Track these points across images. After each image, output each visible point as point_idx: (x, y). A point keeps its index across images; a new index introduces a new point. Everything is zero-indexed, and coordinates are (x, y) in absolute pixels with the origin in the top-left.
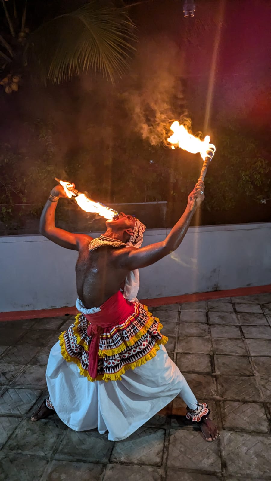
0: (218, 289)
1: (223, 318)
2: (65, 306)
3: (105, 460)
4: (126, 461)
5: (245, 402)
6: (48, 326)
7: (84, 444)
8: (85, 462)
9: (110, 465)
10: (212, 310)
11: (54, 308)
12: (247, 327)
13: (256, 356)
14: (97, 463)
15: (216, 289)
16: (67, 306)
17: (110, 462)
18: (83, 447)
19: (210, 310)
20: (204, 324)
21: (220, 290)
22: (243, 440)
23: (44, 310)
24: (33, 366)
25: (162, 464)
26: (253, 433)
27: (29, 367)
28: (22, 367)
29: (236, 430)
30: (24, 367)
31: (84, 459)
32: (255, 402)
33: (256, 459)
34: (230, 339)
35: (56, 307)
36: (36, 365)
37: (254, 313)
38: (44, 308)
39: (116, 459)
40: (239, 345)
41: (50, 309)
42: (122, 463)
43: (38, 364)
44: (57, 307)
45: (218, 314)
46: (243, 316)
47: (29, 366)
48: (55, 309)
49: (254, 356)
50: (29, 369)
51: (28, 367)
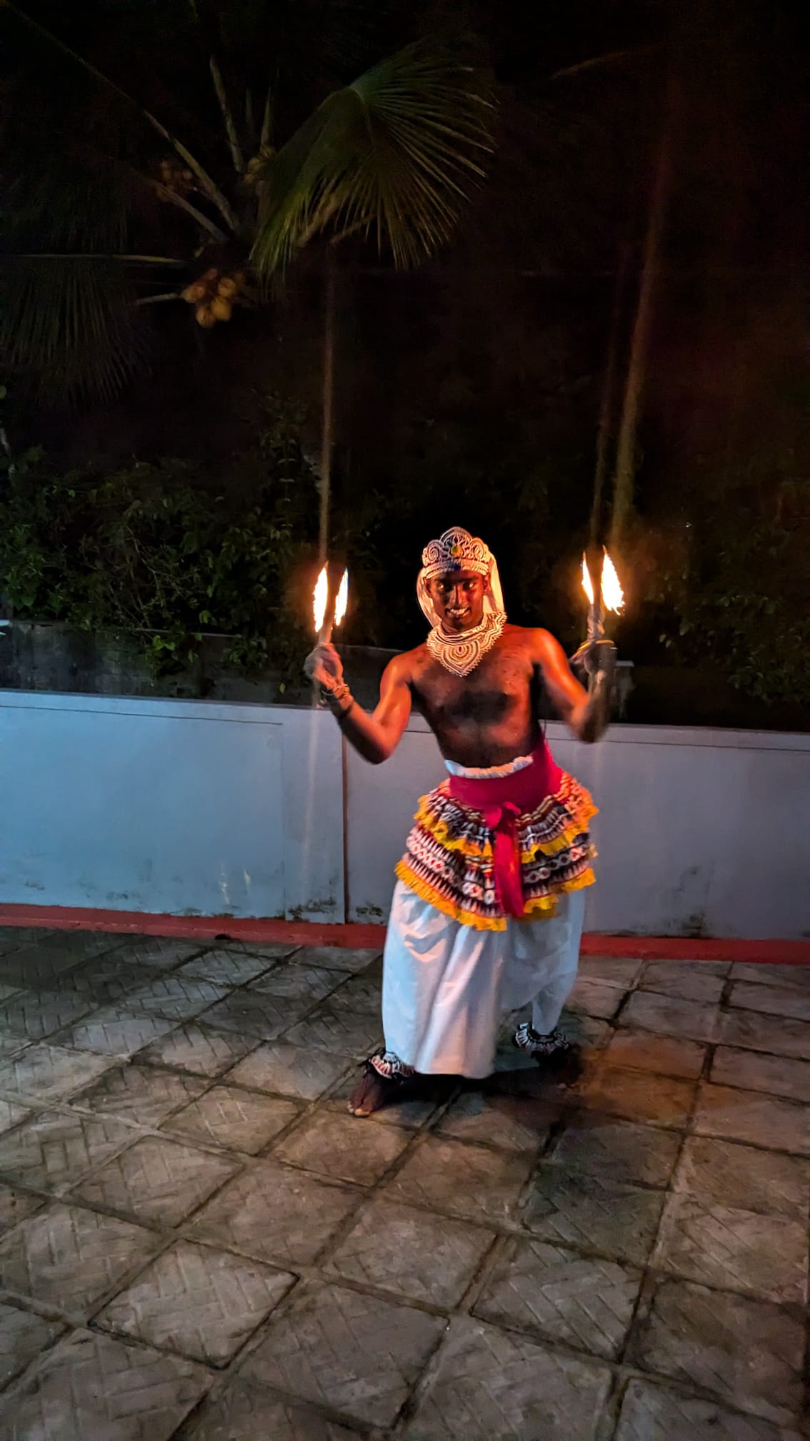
0: (703, 933)
1: (669, 1014)
2: (226, 914)
3: (78, 1317)
4: (134, 1332)
5: (588, 1255)
6: (152, 958)
7: (53, 1263)
8: (22, 1307)
9: (82, 1333)
10: (650, 988)
11: (194, 914)
12: (738, 1053)
13: (712, 1138)
14: (55, 1318)
15: (695, 931)
16: (232, 915)
17: (91, 1324)
18: (47, 1271)
19: (645, 987)
20: (600, 1022)
21: (709, 938)
22: (513, 1359)
23: (166, 917)
24: (51, 1048)
25: (227, 1366)
26: (560, 1348)
27: (42, 1048)
28: (21, 1045)
29: (508, 1327)
30: (28, 1046)
31: (27, 1300)
32: (622, 1263)
33: (520, 1419)
34: (659, 1076)
35: (200, 911)
36: (62, 1046)
37: (781, 1017)
38: (168, 912)
39: (109, 1320)
40: (676, 1098)
41: (182, 914)
42: (120, 1336)
43: (69, 1045)
44: (203, 914)
45: (664, 1001)
46: (741, 1019)
47: (42, 1044)
48: (197, 917)
49: (704, 1137)
50: (38, 1052)
51: (37, 1047)
